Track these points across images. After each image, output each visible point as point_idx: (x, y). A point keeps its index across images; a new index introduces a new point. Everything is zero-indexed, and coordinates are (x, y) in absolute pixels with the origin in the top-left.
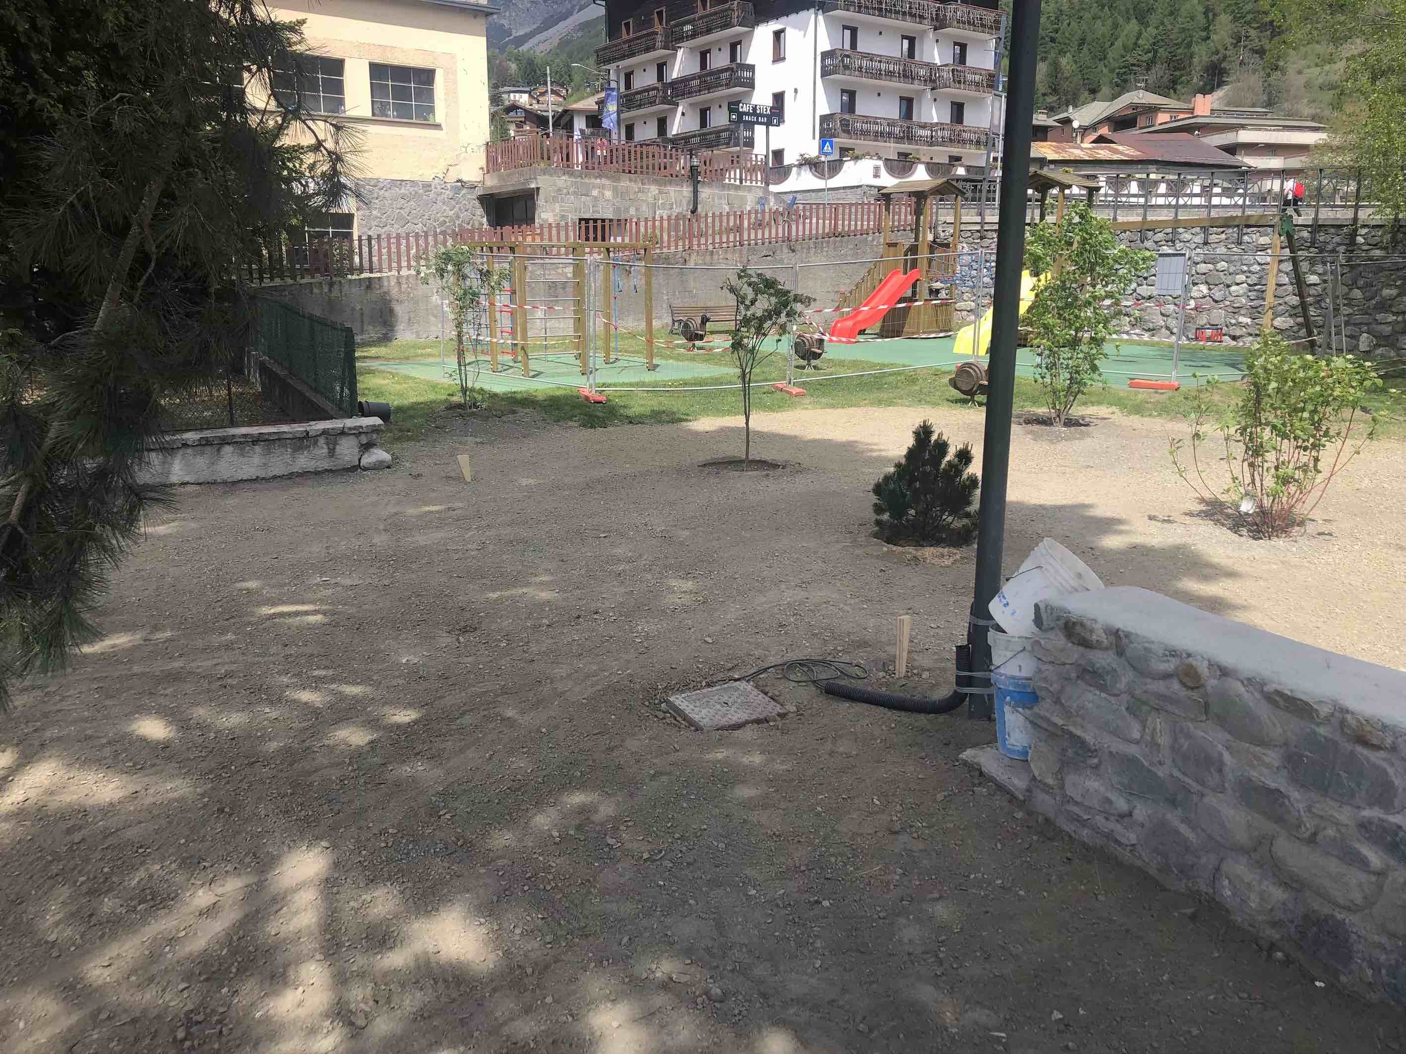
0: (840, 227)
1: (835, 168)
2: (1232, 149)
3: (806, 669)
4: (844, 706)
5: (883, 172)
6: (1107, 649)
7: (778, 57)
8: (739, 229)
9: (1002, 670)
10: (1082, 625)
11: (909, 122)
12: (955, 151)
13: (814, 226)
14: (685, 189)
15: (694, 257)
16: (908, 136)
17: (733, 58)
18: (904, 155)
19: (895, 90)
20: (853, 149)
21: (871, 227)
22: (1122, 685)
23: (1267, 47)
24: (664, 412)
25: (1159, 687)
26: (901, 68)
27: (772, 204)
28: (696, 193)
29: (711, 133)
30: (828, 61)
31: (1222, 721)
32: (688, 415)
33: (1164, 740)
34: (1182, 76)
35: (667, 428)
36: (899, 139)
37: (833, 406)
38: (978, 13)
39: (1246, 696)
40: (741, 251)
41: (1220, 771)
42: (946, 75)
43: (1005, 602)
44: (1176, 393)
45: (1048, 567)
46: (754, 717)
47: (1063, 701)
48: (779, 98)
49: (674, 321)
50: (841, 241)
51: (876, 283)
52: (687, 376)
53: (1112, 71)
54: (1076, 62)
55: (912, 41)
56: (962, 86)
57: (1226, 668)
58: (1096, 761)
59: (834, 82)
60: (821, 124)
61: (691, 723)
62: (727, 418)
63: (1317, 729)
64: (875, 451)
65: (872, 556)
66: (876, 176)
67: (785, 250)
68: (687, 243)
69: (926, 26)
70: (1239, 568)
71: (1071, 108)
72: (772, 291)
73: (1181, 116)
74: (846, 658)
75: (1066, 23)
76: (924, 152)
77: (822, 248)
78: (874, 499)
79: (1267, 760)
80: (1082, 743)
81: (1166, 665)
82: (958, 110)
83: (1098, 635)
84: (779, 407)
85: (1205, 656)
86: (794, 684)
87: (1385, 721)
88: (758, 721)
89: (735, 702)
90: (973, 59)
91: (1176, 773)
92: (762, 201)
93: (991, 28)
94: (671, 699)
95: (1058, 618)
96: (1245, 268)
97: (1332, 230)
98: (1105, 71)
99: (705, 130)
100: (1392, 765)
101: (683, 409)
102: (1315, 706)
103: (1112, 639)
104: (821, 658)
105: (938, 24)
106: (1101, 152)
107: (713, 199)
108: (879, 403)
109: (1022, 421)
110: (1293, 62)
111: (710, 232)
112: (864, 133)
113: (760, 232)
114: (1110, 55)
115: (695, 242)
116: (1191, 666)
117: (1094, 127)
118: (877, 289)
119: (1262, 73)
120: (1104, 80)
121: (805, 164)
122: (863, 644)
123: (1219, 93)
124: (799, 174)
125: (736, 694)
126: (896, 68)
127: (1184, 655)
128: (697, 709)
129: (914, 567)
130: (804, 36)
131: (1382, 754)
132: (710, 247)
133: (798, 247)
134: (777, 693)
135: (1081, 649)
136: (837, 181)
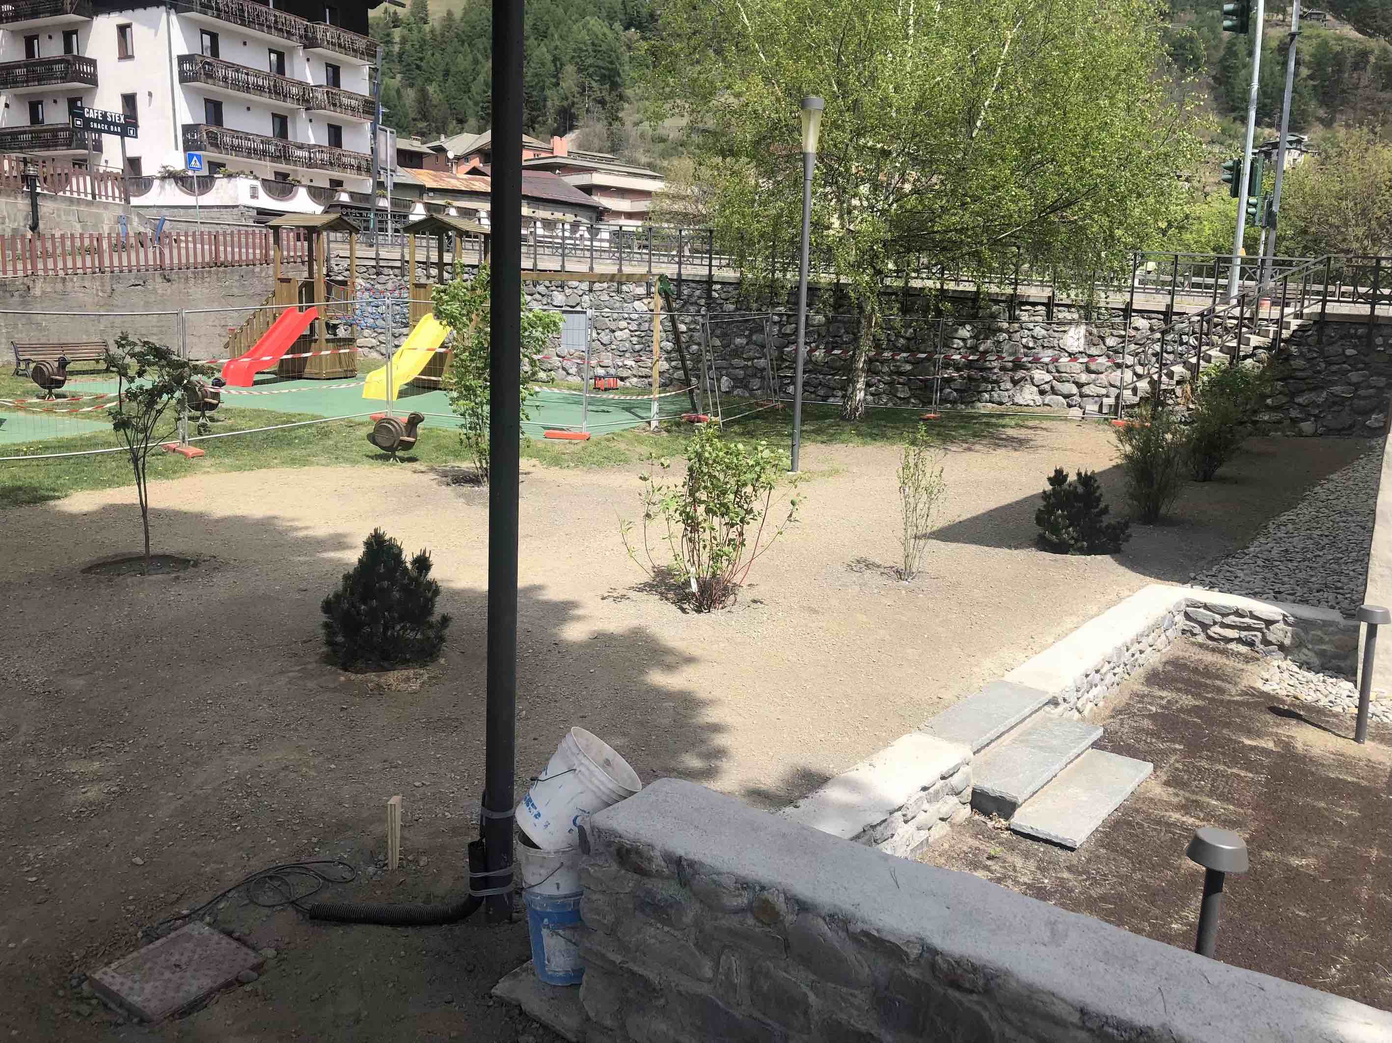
0: (222, 255)
1: (205, 184)
2: (588, 189)
3: (276, 883)
4: (337, 934)
5: (261, 192)
6: (668, 878)
7: (125, 54)
8: (99, 251)
9: (537, 890)
10: (638, 852)
11: (284, 141)
12: (337, 174)
13: (191, 252)
14: (20, 200)
15: (39, 284)
16: (284, 155)
17: (68, 48)
18: (282, 177)
19: (266, 106)
20: (224, 165)
21: (258, 257)
22: (688, 918)
23: (607, 98)
24: (20, 488)
25: (732, 922)
26: (272, 83)
27: (135, 224)
28: (34, 206)
29: (46, 131)
30: (186, 67)
31: (806, 961)
32: (54, 490)
33: (740, 979)
34: (538, 116)
35: (25, 510)
36: (275, 158)
37: (239, 469)
38: (347, 36)
39: (829, 934)
40: (102, 278)
41: (806, 1013)
42: (320, 95)
43: (535, 812)
44: (588, 444)
45: (583, 769)
46: (221, 980)
47: (619, 934)
48: (129, 100)
49: (19, 362)
50: (225, 272)
51: (271, 319)
52: (48, 436)
53: (476, 104)
54: (442, 91)
55: (281, 56)
56: (338, 110)
57: (805, 903)
58: (662, 1001)
59: (198, 91)
60: (184, 135)
61: (131, 1011)
62: (109, 491)
63: (906, 970)
64: (301, 529)
65: (327, 689)
66: (254, 196)
67: (159, 279)
68: (29, 267)
69: (294, 43)
70: (695, 652)
71: (443, 136)
72: (164, 362)
73: (543, 155)
74: (324, 854)
75: (429, 53)
76: (302, 173)
77: (203, 278)
78: (323, 618)
79: (856, 1002)
80: (646, 982)
81: (740, 900)
82: (335, 134)
83: (658, 863)
84: (175, 472)
85: (780, 888)
86: (267, 911)
87: (974, 961)
88: (228, 986)
89: (190, 960)
90: (347, 83)
91: (757, 1014)
92: (123, 221)
93: (362, 53)
94: (97, 976)
95: (609, 844)
96: (626, 316)
97: (694, 285)
98: (470, 103)
99: (37, 127)
100: (985, 1008)
101: (47, 483)
102: (905, 948)
103: (674, 868)
104: (293, 860)
105: (307, 43)
106: (477, 183)
107: (59, 216)
108: (293, 461)
109: (449, 479)
110: (628, 114)
111: (59, 251)
112: (236, 149)
113: (124, 256)
114: (474, 89)
115: (40, 266)
116: (766, 901)
117: (466, 157)
118: (271, 327)
119: (605, 123)
120: (470, 112)
121: (169, 177)
122: (342, 827)
123: (571, 136)
124: (162, 187)
125: (190, 945)
126: (266, 83)
127: (758, 888)
128: (137, 986)
129: (379, 697)
130: (156, 34)
131: (975, 997)
132: (61, 273)
133: (173, 276)
134: (247, 932)
135: (636, 876)
136: (208, 199)
